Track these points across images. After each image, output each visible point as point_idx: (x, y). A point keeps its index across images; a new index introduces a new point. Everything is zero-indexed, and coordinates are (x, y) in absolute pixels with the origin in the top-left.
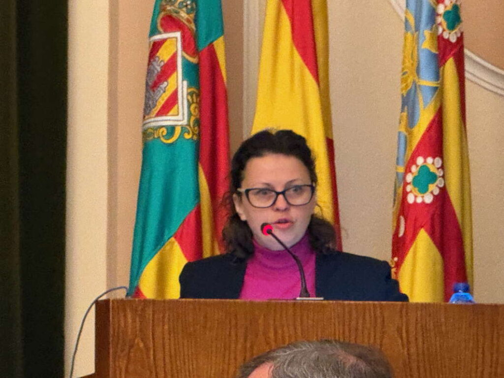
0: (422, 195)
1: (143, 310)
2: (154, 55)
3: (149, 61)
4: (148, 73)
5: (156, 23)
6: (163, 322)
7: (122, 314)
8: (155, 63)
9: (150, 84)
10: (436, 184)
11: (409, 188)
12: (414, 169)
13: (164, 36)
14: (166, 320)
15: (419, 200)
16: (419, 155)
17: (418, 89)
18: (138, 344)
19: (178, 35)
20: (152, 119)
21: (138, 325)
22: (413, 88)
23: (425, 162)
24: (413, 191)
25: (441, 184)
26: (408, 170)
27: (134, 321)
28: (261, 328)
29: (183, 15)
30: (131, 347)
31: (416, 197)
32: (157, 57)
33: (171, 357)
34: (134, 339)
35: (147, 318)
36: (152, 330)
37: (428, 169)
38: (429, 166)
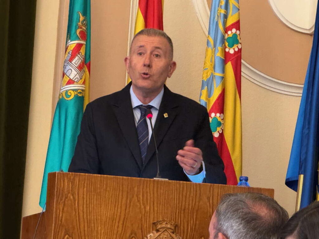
0: (214, 133)
1: (74, 179)
6: (84, 186)
7: (62, 181)
10: (220, 128)
14: (86, 185)
16: (212, 112)
17: (214, 77)
18: (70, 197)
21: (70, 186)
22: (211, 77)
23: (216, 115)
27: (68, 185)
28: (136, 193)
30: (66, 198)
33: (87, 204)
34: (68, 194)
35: (75, 182)
36: (78, 190)
37: (217, 119)
38: (217, 118)
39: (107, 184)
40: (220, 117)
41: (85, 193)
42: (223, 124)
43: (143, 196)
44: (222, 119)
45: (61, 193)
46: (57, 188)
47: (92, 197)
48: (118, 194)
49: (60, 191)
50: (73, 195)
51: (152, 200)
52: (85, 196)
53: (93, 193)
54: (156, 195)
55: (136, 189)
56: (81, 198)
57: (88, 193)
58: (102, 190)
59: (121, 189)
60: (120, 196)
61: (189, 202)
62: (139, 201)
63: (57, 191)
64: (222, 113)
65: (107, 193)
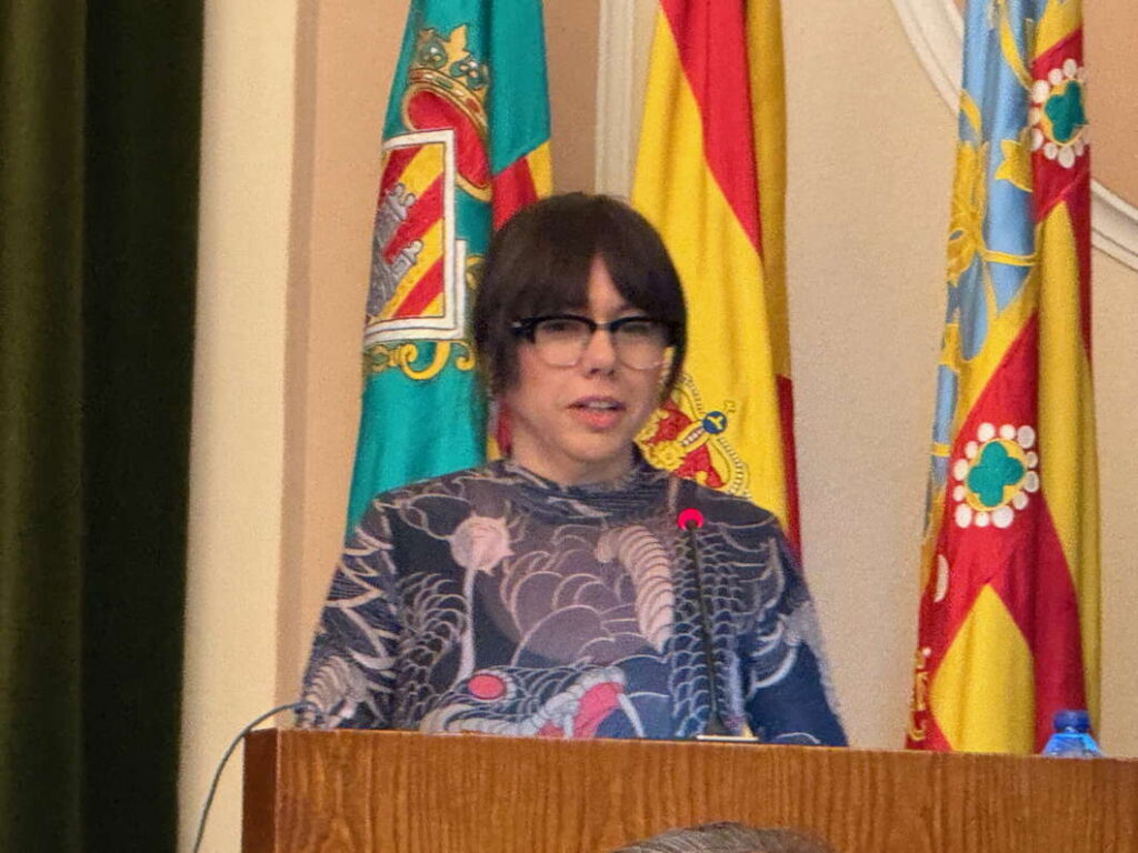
0: (989, 509)
1: (353, 756)
2: (394, 180)
3: (382, 194)
4: (378, 221)
5: (400, 110)
6: (396, 785)
7: (302, 765)
8: (393, 199)
9: (382, 245)
10: (1019, 485)
11: (959, 494)
12: (972, 450)
13: (417, 138)
14: (403, 779)
15: (982, 521)
16: (984, 421)
17: (985, 271)
18: (338, 833)
19: (448, 136)
20: (386, 325)
21: (339, 785)
22: (975, 270)
23: (997, 435)
24: (969, 499)
25: (1032, 485)
26: (958, 453)
27: (330, 781)
28: (616, 802)
29: (461, 93)
30: (324, 837)
31: (975, 513)
32: (401, 185)
34: (331, 822)
35: (360, 774)
36: (372, 801)
37: (1004, 451)
38: (1006, 445)
39: (492, 770)
40: (1015, 439)
42: (1030, 469)
43: (648, 814)
44: (1026, 451)
45: (300, 818)
46: (285, 798)
47: (434, 829)
48: (540, 812)
49: (295, 810)
50: (350, 824)
52: (403, 827)
53: (435, 813)
57: (415, 815)
58: (475, 797)
59: (553, 789)
60: (553, 821)
63: (283, 811)
64: (1027, 424)
65: (496, 807)
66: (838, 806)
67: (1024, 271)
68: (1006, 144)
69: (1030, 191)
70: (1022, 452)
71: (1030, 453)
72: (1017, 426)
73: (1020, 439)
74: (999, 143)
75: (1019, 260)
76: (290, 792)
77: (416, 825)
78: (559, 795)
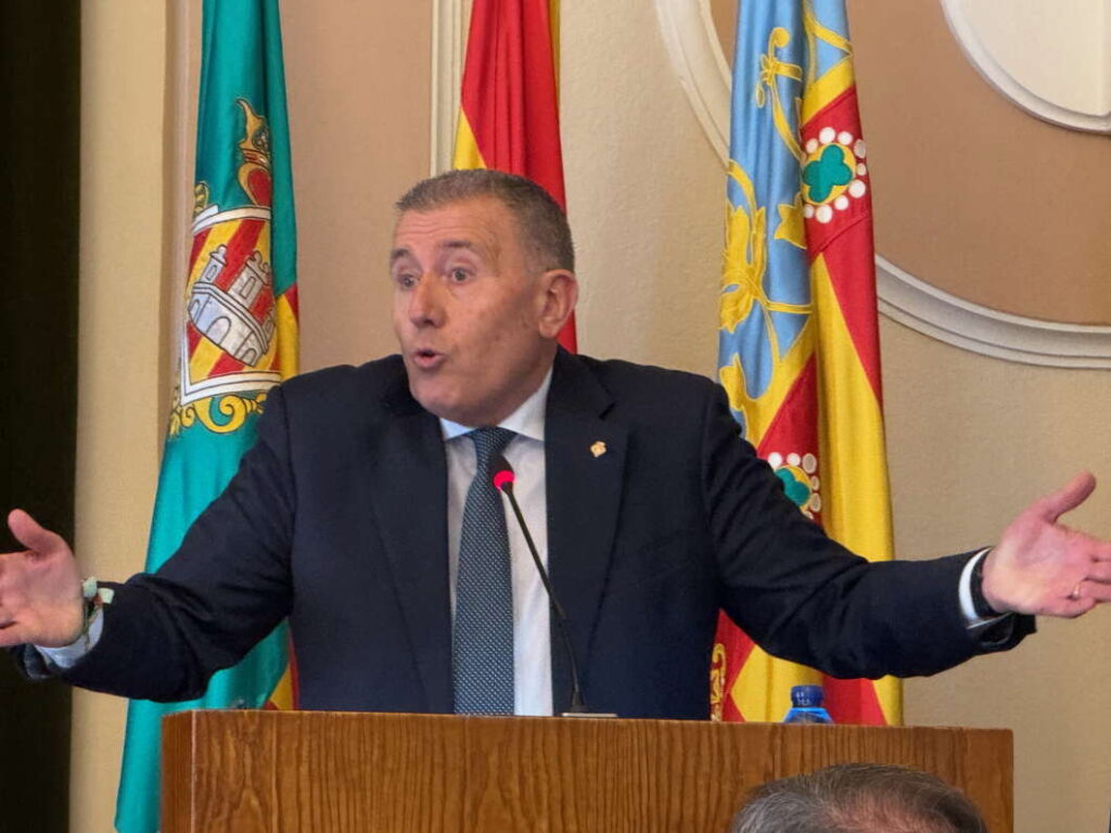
1: (260, 733)
6: (299, 756)
7: (215, 742)
10: (806, 506)
14: (305, 753)
16: (772, 450)
17: (767, 316)
18: (248, 802)
21: (248, 760)
23: (785, 462)
25: (815, 506)
27: (240, 756)
28: (494, 771)
30: (234, 806)
33: (313, 826)
34: (241, 792)
35: (267, 748)
36: (277, 774)
37: (792, 476)
38: (793, 471)
39: (383, 747)
40: (801, 466)
41: (305, 785)
42: (814, 492)
43: (522, 781)
44: (810, 475)
45: (214, 787)
46: (200, 772)
47: (333, 797)
48: (427, 780)
49: (209, 783)
50: (258, 793)
51: (557, 794)
52: (305, 795)
53: (332, 783)
54: (569, 777)
55: (493, 758)
56: (289, 801)
57: (316, 785)
58: (369, 768)
59: (438, 759)
60: (438, 789)
61: (696, 797)
62: (506, 802)
63: (199, 784)
64: (809, 452)
65: (387, 778)
66: (691, 772)
67: (803, 319)
68: (784, 208)
69: (805, 248)
70: (807, 478)
71: (814, 478)
72: (802, 455)
73: (804, 465)
74: (777, 208)
75: (797, 309)
76: (205, 766)
77: (316, 792)
78: (444, 766)
